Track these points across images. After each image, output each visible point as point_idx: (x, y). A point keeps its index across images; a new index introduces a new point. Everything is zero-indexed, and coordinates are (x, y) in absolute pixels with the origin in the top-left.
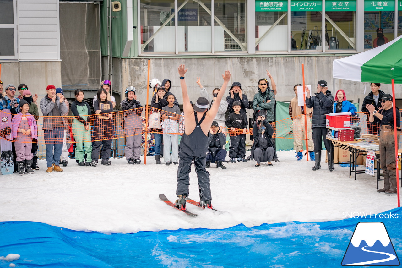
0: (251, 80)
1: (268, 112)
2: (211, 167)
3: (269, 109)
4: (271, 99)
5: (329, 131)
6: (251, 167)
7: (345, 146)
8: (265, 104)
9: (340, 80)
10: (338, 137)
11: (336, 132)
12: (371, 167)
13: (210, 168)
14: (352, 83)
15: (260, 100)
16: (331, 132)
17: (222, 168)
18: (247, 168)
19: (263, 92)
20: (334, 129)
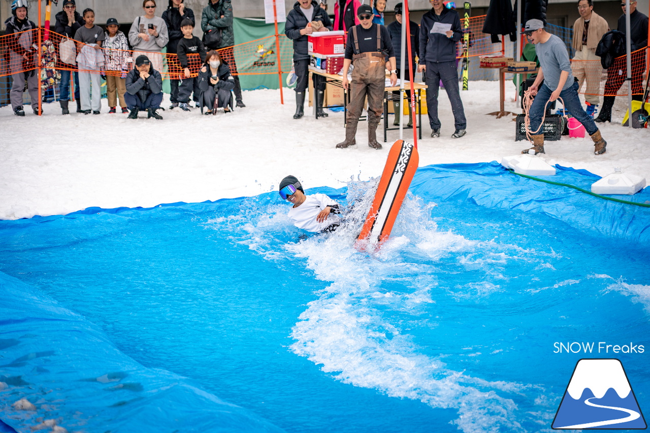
1: (224, 33)
2: (140, 118)
3: (225, 28)
4: (226, 13)
5: (312, 60)
7: (337, 81)
8: (218, 21)
10: (326, 69)
11: (323, 60)
15: (210, 15)
16: (316, 62)
17: (156, 119)
19: (214, 3)
20: (320, 56)
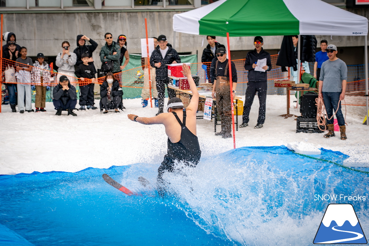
0: (98, 34)
1: (115, 63)
2: (63, 115)
3: (115, 61)
4: (117, 51)
6: (100, 114)
7: (185, 94)
8: (112, 56)
9: (180, 33)
10: (179, 86)
11: (177, 81)
12: (208, 113)
13: (61, 116)
14: (191, 36)
15: (106, 52)
16: (172, 82)
17: (73, 115)
18: (96, 115)
19: (109, 45)
20: (175, 78)
